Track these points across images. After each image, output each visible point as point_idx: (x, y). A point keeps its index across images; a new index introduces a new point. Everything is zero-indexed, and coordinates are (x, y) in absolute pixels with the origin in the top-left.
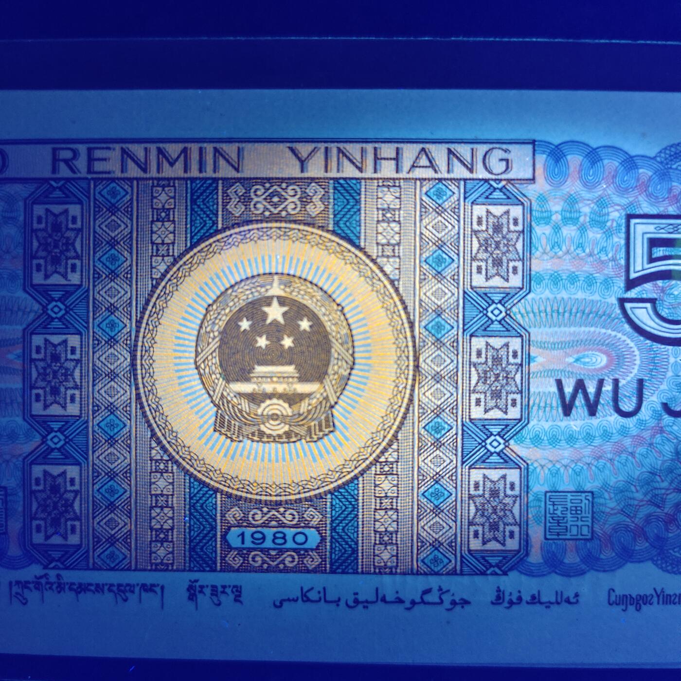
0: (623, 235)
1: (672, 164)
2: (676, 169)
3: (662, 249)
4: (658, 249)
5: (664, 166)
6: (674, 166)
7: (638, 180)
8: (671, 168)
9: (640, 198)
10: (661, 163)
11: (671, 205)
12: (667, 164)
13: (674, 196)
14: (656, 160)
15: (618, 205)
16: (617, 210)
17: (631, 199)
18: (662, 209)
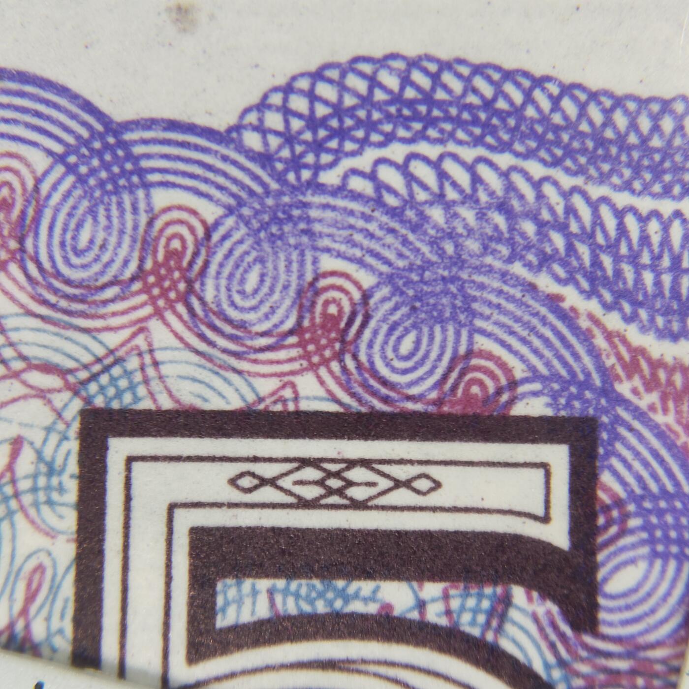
0: (69, 521)
1: (317, 168)
2: (341, 190)
3: (264, 584)
4: (248, 583)
5: (280, 178)
6: (331, 178)
7: (147, 245)
8: (316, 186)
9: (159, 333)
10: (265, 159)
11: (313, 367)
12: (296, 163)
13: (330, 322)
14: (241, 148)
15: (47, 368)
16: (42, 394)
17: (113, 340)
18: (266, 386)
